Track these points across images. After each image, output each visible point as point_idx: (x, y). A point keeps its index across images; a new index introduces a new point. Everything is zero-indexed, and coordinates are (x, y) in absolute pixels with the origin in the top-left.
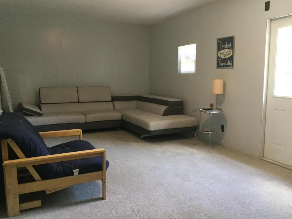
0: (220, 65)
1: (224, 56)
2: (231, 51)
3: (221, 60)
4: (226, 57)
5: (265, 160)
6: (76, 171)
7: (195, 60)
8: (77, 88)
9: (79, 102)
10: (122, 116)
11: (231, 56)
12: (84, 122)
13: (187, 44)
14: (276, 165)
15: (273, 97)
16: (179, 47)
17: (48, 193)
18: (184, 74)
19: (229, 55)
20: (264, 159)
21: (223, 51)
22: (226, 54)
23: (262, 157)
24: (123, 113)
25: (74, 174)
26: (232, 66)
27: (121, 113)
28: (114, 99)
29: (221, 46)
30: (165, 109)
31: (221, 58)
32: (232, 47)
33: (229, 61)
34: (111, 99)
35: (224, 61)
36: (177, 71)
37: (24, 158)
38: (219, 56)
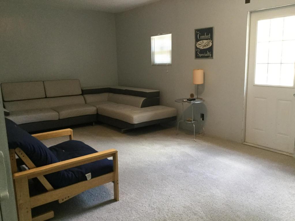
0: (198, 55)
1: (203, 47)
2: (210, 42)
3: (199, 50)
4: (205, 48)
5: (247, 145)
6: (88, 175)
7: (171, 50)
8: (43, 82)
9: (46, 97)
10: (97, 109)
11: (211, 47)
12: (58, 119)
13: (161, 34)
14: (258, 148)
15: (254, 86)
16: (151, 37)
17: (61, 202)
18: (158, 64)
19: (208, 45)
20: (246, 143)
21: (201, 41)
22: (205, 45)
23: (243, 142)
24: (98, 107)
25: (87, 178)
26: (212, 56)
27: (95, 107)
28: (84, 92)
29: (199, 38)
30: (144, 100)
31: (199, 49)
32: (211, 38)
33: (208, 51)
34: (81, 93)
35: (203, 51)
36: (151, 62)
37: (35, 168)
38: (198, 47)
